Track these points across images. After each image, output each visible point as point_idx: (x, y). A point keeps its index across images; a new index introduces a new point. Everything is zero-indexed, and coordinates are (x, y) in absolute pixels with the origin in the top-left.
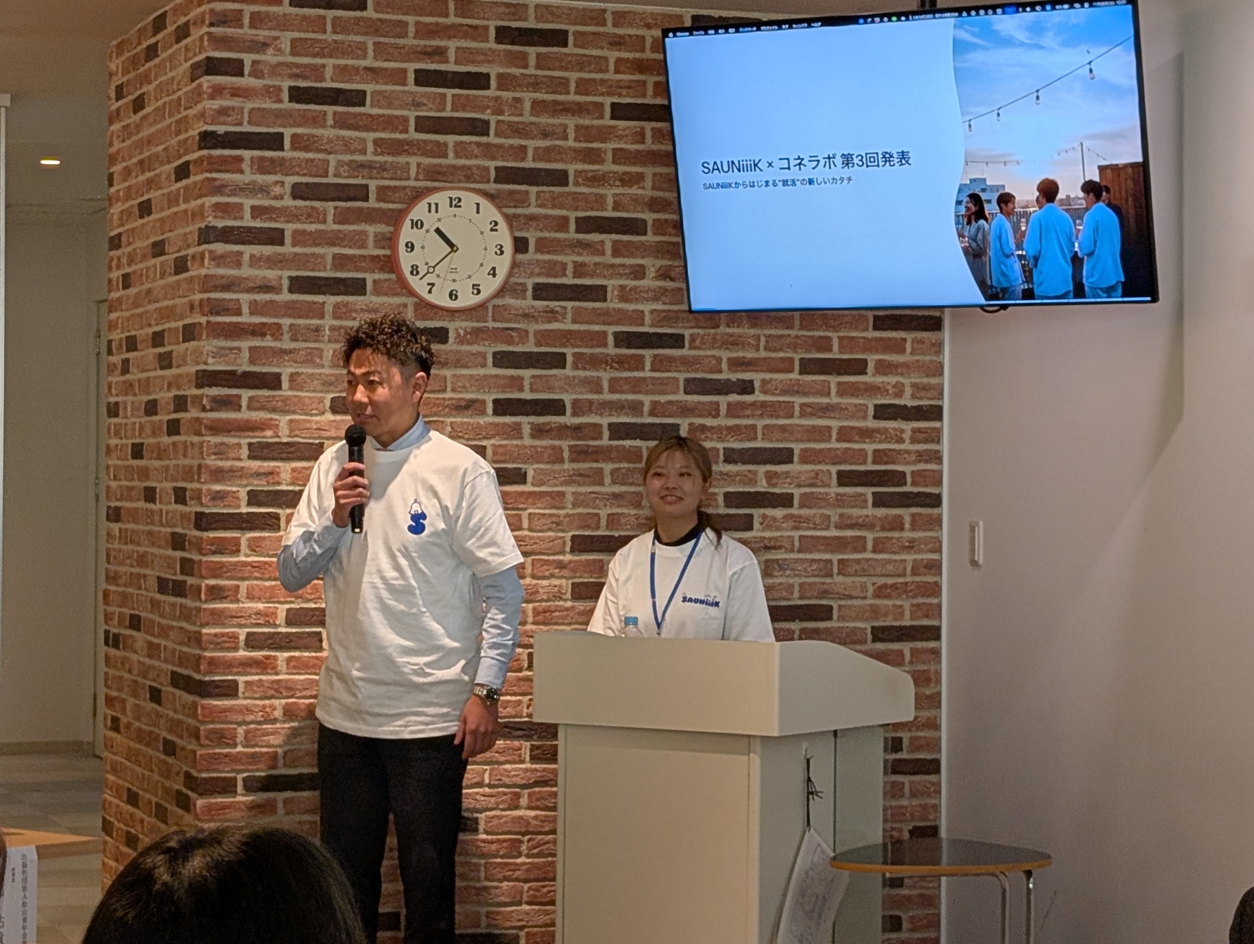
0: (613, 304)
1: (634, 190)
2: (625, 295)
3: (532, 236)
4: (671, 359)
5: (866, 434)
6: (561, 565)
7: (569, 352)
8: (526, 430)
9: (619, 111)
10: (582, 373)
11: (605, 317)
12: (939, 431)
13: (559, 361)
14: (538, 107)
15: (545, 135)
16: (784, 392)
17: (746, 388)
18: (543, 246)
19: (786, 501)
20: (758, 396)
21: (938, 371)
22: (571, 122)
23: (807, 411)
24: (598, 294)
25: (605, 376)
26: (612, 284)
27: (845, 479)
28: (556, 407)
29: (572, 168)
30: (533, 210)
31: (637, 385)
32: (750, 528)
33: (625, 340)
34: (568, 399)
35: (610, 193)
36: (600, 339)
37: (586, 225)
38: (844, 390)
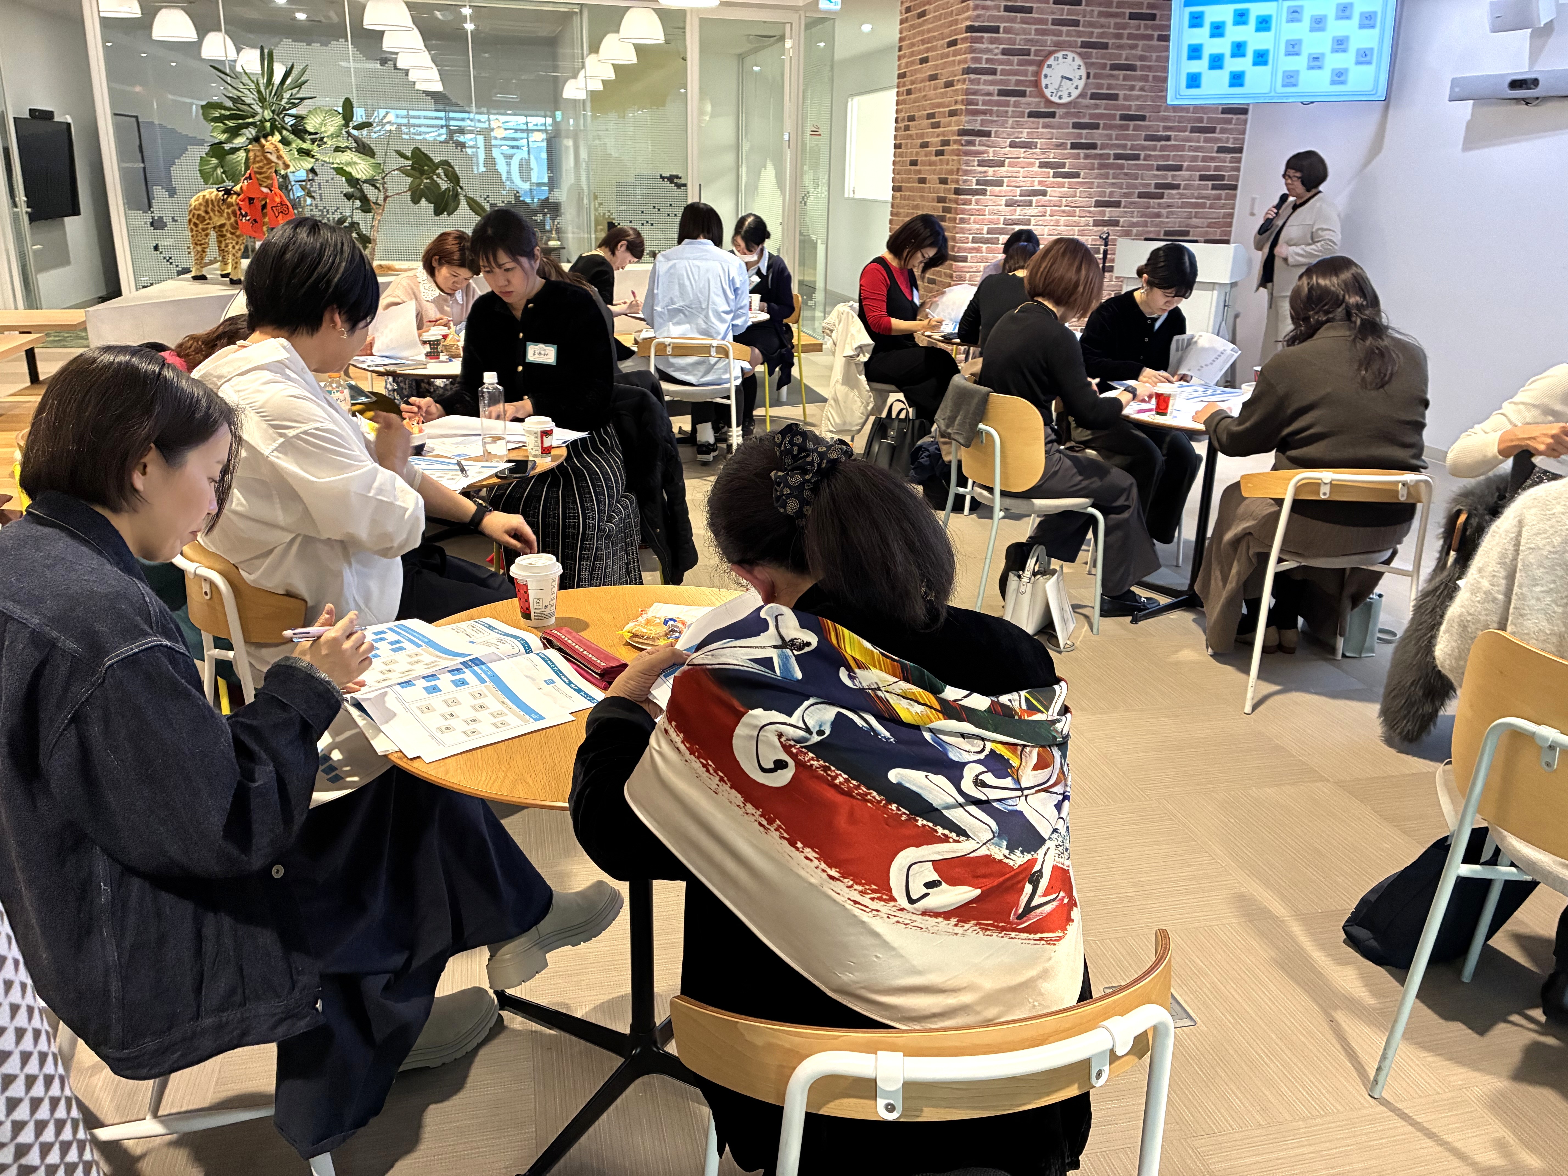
0: (1121, 102)
1: (1134, 52)
2: (1127, 98)
3: (1092, 72)
4: (1140, 126)
5: (1213, 159)
6: (1090, 212)
7: (1101, 122)
8: (1082, 155)
9: (1133, 16)
10: (1105, 132)
11: (1116, 108)
12: (1240, 158)
13: (1096, 126)
14: (1101, 14)
15: (1102, 26)
16: (1183, 140)
17: (1168, 138)
18: (1096, 76)
19: (1177, 187)
20: (1172, 142)
21: (1244, 133)
22: (1113, 21)
23: (1192, 149)
24: (1115, 97)
25: (1114, 133)
26: (1121, 93)
27: (1202, 178)
28: (1093, 146)
29: (1111, 42)
30: (1094, 60)
31: (1126, 138)
32: (1162, 198)
33: (1124, 117)
34: (1099, 142)
35: (1124, 53)
36: (1113, 117)
37: (1115, 67)
38: (1206, 140)
